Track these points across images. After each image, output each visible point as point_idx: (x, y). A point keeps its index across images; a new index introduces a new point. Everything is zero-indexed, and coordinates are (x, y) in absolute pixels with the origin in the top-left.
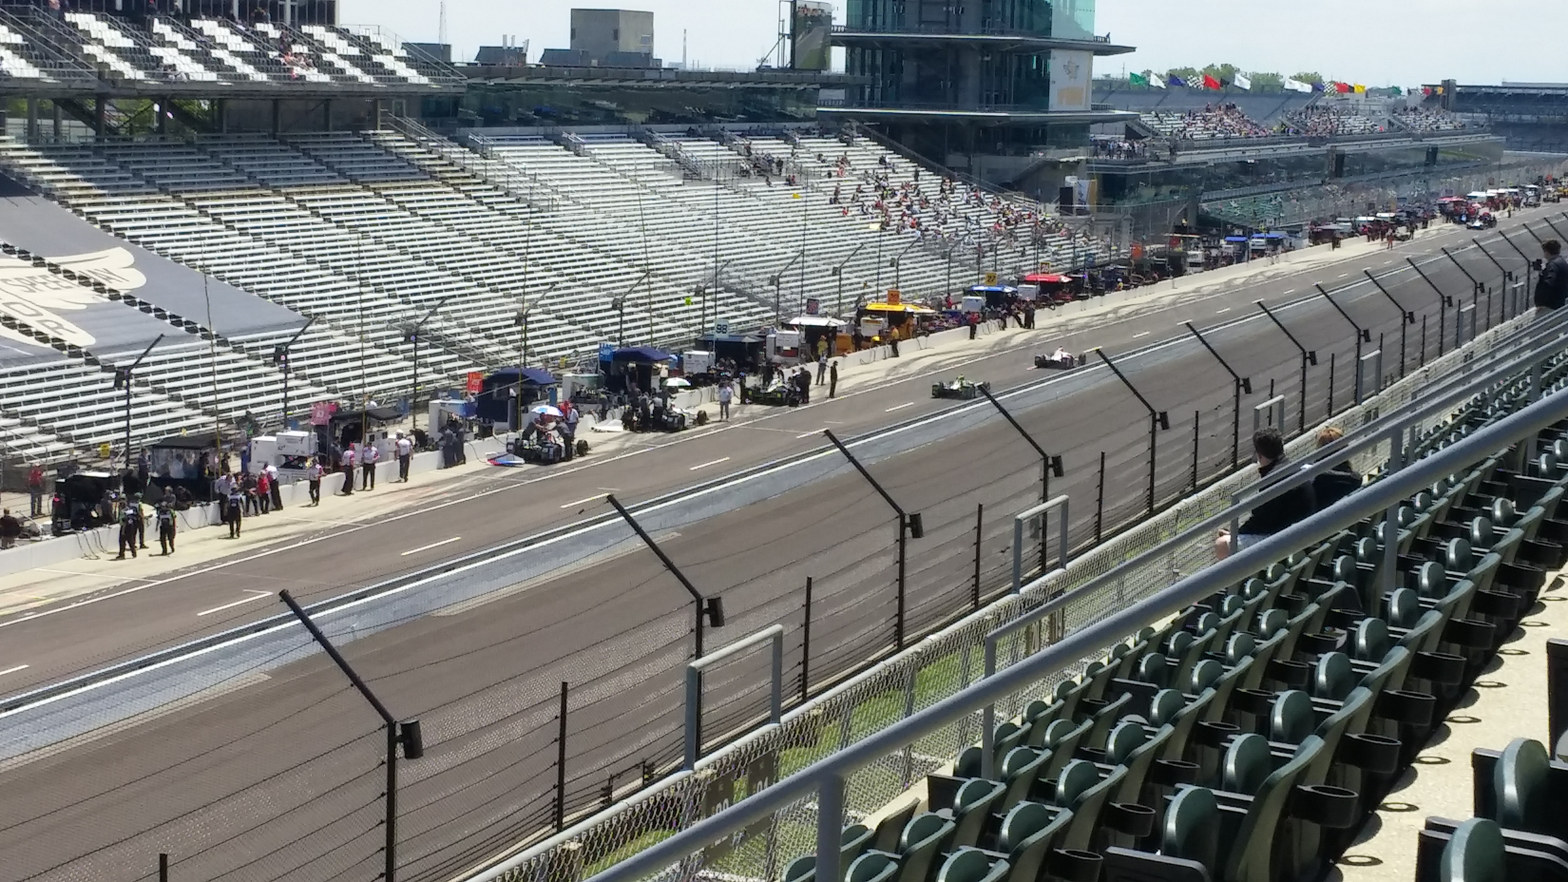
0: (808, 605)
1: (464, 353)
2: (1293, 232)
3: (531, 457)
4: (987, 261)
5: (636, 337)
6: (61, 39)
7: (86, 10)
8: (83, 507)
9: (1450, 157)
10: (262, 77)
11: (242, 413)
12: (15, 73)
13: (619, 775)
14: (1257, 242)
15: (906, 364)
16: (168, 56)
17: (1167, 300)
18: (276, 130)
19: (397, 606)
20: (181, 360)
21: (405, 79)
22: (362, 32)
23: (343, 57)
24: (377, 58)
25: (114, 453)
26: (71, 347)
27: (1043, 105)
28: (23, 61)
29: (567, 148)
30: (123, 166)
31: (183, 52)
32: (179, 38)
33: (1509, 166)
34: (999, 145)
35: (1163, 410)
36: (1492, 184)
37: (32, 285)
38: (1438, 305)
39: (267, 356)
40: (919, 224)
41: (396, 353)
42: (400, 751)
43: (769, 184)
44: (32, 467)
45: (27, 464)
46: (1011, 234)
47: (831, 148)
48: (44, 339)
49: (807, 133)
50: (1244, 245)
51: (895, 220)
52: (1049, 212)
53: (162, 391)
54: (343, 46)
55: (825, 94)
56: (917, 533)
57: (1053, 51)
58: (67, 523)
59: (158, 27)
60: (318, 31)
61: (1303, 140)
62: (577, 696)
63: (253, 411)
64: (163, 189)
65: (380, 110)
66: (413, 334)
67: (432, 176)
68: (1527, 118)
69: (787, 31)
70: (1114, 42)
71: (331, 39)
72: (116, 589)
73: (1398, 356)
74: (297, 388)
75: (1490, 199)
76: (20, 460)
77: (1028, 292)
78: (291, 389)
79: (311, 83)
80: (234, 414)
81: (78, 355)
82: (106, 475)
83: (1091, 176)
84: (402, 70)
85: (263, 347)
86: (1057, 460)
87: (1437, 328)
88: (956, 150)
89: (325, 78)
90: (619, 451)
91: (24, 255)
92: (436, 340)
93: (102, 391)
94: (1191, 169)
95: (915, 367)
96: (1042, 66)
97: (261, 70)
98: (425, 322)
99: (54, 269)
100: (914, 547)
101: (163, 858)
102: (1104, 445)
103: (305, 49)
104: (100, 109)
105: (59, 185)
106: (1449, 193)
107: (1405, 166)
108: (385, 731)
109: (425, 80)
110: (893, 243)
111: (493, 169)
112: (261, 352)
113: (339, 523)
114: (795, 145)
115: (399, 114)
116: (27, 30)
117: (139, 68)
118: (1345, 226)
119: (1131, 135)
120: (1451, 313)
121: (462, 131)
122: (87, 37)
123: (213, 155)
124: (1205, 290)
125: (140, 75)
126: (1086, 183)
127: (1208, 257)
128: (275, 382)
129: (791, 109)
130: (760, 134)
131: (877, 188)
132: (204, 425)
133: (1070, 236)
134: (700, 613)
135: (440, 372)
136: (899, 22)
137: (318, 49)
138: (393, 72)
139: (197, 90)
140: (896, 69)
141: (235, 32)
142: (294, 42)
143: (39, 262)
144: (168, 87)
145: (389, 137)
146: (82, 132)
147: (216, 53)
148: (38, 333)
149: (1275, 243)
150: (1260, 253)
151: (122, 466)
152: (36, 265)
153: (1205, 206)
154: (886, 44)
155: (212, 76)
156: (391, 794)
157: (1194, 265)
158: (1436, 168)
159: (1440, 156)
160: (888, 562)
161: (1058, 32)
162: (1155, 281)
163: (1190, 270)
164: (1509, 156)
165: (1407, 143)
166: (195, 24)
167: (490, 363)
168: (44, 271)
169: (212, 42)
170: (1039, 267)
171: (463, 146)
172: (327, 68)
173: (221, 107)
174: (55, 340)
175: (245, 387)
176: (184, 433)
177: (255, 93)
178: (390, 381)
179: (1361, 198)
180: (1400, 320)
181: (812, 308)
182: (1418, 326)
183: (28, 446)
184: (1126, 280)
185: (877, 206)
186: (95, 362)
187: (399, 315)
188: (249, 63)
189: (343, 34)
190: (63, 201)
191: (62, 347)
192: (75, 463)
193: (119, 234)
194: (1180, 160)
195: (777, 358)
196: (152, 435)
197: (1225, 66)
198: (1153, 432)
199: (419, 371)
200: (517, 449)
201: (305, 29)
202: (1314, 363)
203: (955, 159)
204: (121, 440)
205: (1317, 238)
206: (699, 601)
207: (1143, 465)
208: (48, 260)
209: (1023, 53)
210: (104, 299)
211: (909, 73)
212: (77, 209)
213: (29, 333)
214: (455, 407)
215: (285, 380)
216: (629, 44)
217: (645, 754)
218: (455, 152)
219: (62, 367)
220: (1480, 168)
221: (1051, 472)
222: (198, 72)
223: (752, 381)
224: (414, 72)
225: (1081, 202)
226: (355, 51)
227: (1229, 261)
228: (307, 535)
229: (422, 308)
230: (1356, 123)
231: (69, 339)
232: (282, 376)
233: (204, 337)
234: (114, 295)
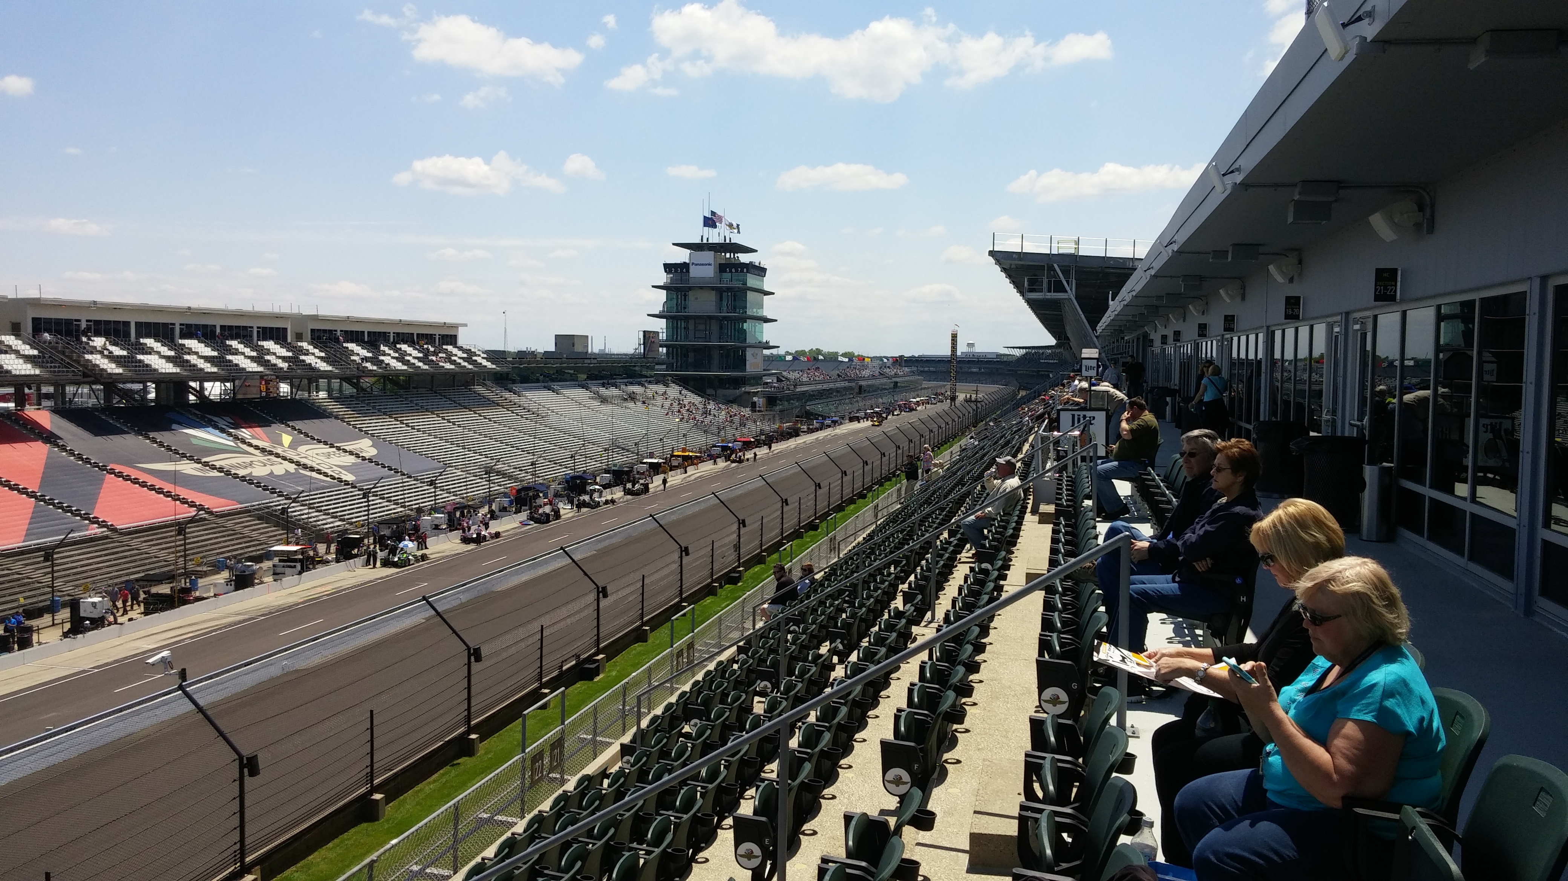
0: (643, 586)
1: (510, 477)
2: (843, 418)
3: (537, 521)
4: (722, 433)
5: (581, 468)
6: (341, 354)
7: (352, 342)
8: (349, 550)
9: (903, 385)
10: (426, 367)
11: (417, 506)
12: (322, 369)
13: (566, 660)
14: (828, 422)
15: (690, 476)
16: (387, 359)
17: (793, 447)
18: (432, 387)
19: (479, 588)
20: (392, 485)
21: (486, 366)
22: (468, 348)
23: (460, 358)
24: (474, 358)
25: (363, 526)
26: (345, 481)
27: (745, 370)
28: (325, 364)
29: (553, 392)
30: (368, 404)
31: (393, 358)
32: (391, 352)
33: (925, 388)
34: (727, 386)
35: (786, 498)
36: (918, 396)
37: (328, 455)
38: (895, 449)
39: (427, 482)
40: (695, 418)
41: (482, 478)
42: (473, 659)
43: (635, 404)
44: (327, 533)
45: (326, 531)
46: (731, 422)
47: (660, 388)
48: (334, 478)
49: (650, 382)
50: (823, 423)
51: (686, 417)
52: (746, 412)
53: (383, 498)
54: (460, 354)
55: (657, 367)
56: (687, 554)
57: (747, 349)
58: (342, 557)
59: (382, 348)
60: (450, 348)
61: (846, 380)
62: (548, 630)
63: (421, 505)
64: (385, 414)
65: (476, 378)
66: (489, 471)
67: (498, 405)
68: (931, 369)
69: (642, 342)
70: (771, 344)
71: (455, 351)
72: (362, 584)
73: (879, 470)
74: (441, 495)
75: (918, 402)
76: (323, 530)
77: (738, 445)
78: (438, 495)
79: (447, 369)
80: (414, 507)
81: (348, 484)
82: (358, 536)
83: (764, 397)
84: (485, 363)
85: (427, 478)
86: (744, 521)
87: (895, 458)
88: (710, 388)
89: (453, 367)
90: (573, 517)
91: (326, 443)
92: (498, 473)
93: (358, 499)
94: (804, 393)
95: (693, 478)
96: (744, 352)
97: (425, 364)
98: (495, 465)
99: (339, 448)
100: (686, 560)
101: (372, 712)
102: (762, 513)
103: (444, 355)
104: (358, 381)
105: (341, 413)
106: (902, 400)
107: (885, 389)
108: (467, 651)
109: (494, 366)
110: (684, 425)
111: (522, 401)
112: (426, 480)
113: (457, 552)
114: (646, 388)
115: (484, 380)
116: (327, 351)
117: (375, 365)
118: (862, 414)
119: (779, 380)
120: (900, 452)
121: (510, 386)
122: (352, 353)
123: (406, 399)
124: (808, 442)
125: (375, 368)
126: (761, 400)
127: (808, 428)
128: (431, 493)
129: (644, 373)
130: (631, 384)
131: (678, 405)
132: (401, 512)
133: (755, 422)
134: (598, 593)
135: (500, 486)
136: (687, 338)
137: (450, 355)
138: (481, 364)
139: (398, 373)
140: (686, 356)
141: (415, 349)
142: (440, 352)
143: (332, 446)
144: (387, 372)
145: (479, 389)
146: (351, 391)
147: (407, 358)
148: (331, 476)
149: (834, 422)
150: (830, 426)
151: (366, 530)
152: (330, 447)
153: (808, 408)
154: (682, 346)
155: (405, 367)
156: (469, 676)
157: (802, 432)
158: (897, 390)
159: (899, 384)
160: (675, 566)
161: (750, 340)
162: (788, 439)
163: (802, 434)
164: (925, 384)
165: (885, 380)
166: (398, 346)
167: (521, 481)
168: (334, 449)
169: (405, 353)
170: (742, 435)
171: (510, 392)
172: (453, 362)
173: (409, 379)
174: (338, 478)
175: (418, 495)
176: (393, 516)
177: (424, 373)
178: (480, 490)
179: (868, 403)
180: (880, 456)
181: (651, 456)
182: (887, 458)
183: (326, 524)
184: (777, 439)
185: (679, 411)
186: (355, 487)
187: (483, 463)
188: (421, 361)
189: (460, 348)
190: (342, 420)
191: (341, 481)
192: (345, 531)
193: (366, 433)
194: (797, 390)
195: (637, 476)
196: (379, 517)
197: (817, 349)
198: (782, 507)
199: (492, 485)
200: (531, 518)
201: (444, 347)
202: (846, 475)
203: (710, 391)
204: (366, 520)
205: (851, 420)
206: (598, 588)
207: (779, 520)
208: (336, 445)
209: (735, 349)
210: (359, 460)
211: (691, 358)
212: (348, 423)
213: (327, 476)
214: (505, 501)
215: (435, 492)
216: (578, 348)
217: (576, 651)
218: (507, 395)
219: (341, 490)
220: (914, 389)
221: (741, 525)
222: (399, 366)
223: (629, 486)
224: (490, 363)
225: (759, 407)
226: (465, 355)
227: (817, 430)
228: (443, 558)
229: (493, 459)
230: (866, 373)
231: (344, 478)
232: (433, 490)
233: (401, 475)
234: (364, 459)
